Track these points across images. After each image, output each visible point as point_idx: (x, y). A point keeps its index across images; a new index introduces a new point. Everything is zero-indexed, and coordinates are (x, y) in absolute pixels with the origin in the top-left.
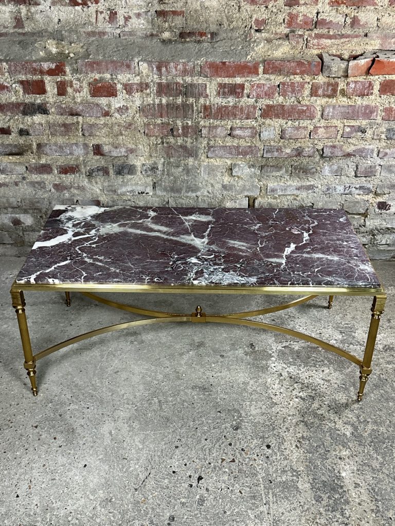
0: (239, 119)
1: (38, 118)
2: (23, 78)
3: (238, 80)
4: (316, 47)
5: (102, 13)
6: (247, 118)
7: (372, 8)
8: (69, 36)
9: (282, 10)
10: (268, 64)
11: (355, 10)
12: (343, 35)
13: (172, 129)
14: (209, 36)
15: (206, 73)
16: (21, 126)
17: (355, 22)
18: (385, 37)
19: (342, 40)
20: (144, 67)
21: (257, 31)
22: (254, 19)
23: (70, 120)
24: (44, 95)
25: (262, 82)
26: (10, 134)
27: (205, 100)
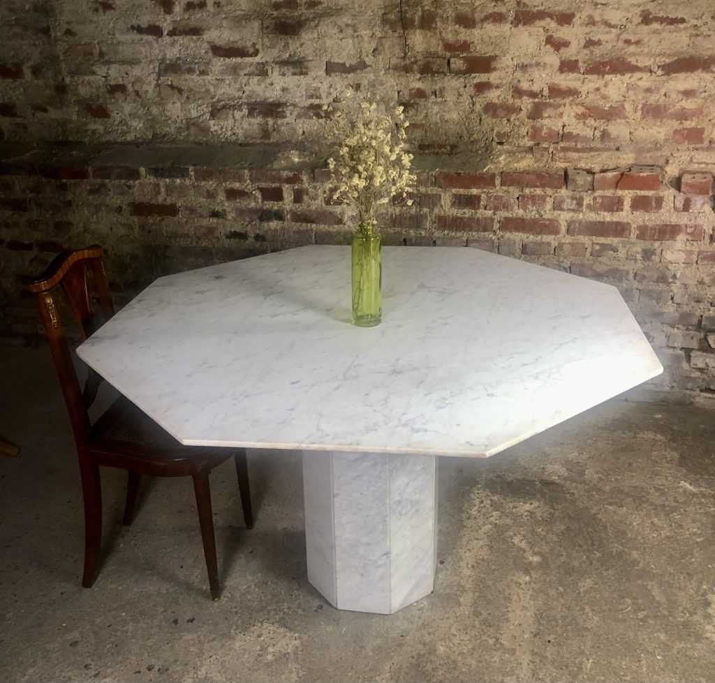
0: (476, 231)
1: (274, 224)
2: (263, 185)
3: (475, 191)
4: (562, 160)
6: (485, 231)
7: (623, 121)
8: (311, 148)
9: (525, 123)
10: (506, 176)
11: (604, 123)
12: (592, 148)
13: (405, 240)
14: (449, 148)
15: (440, 184)
16: (257, 232)
17: (605, 135)
18: (639, 151)
19: (592, 153)
21: (498, 143)
22: (495, 132)
23: (304, 226)
24: (281, 203)
25: (500, 194)
26: (247, 239)
27: (440, 210)
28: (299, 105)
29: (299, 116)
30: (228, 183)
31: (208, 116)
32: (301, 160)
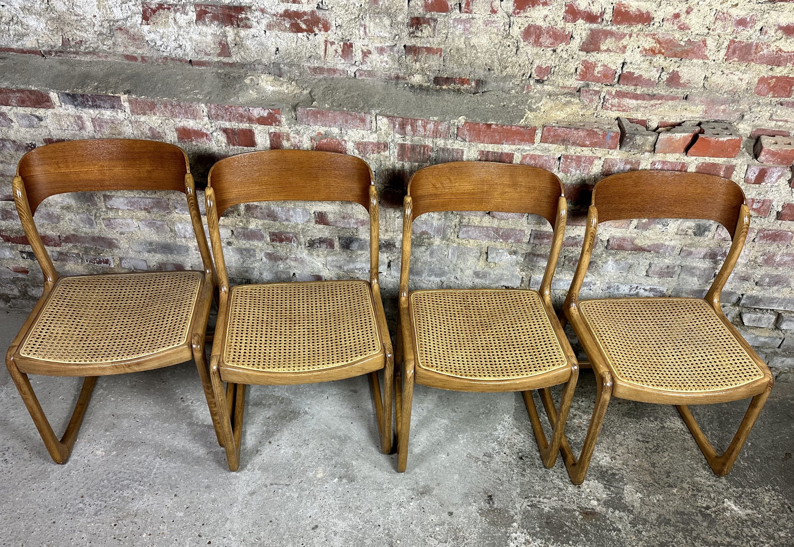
2: (227, 125)
3: (506, 148)
4: (614, 108)
5: (332, 43)
8: (289, 72)
9: (575, 56)
10: (549, 131)
11: (675, 62)
12: (654, 95)
14: (473, 84)
15: (463, 137)
17: (673, 79)
18: (712, 103)
19: (652, 102)
20: (383, 122)
21: (537, 81)
24: (252, 148)
25: (538, 152)
28: (269, 10)
29: (270, 27)
30: (177, 120)
31: (138, 19)
32: (276, 89)
